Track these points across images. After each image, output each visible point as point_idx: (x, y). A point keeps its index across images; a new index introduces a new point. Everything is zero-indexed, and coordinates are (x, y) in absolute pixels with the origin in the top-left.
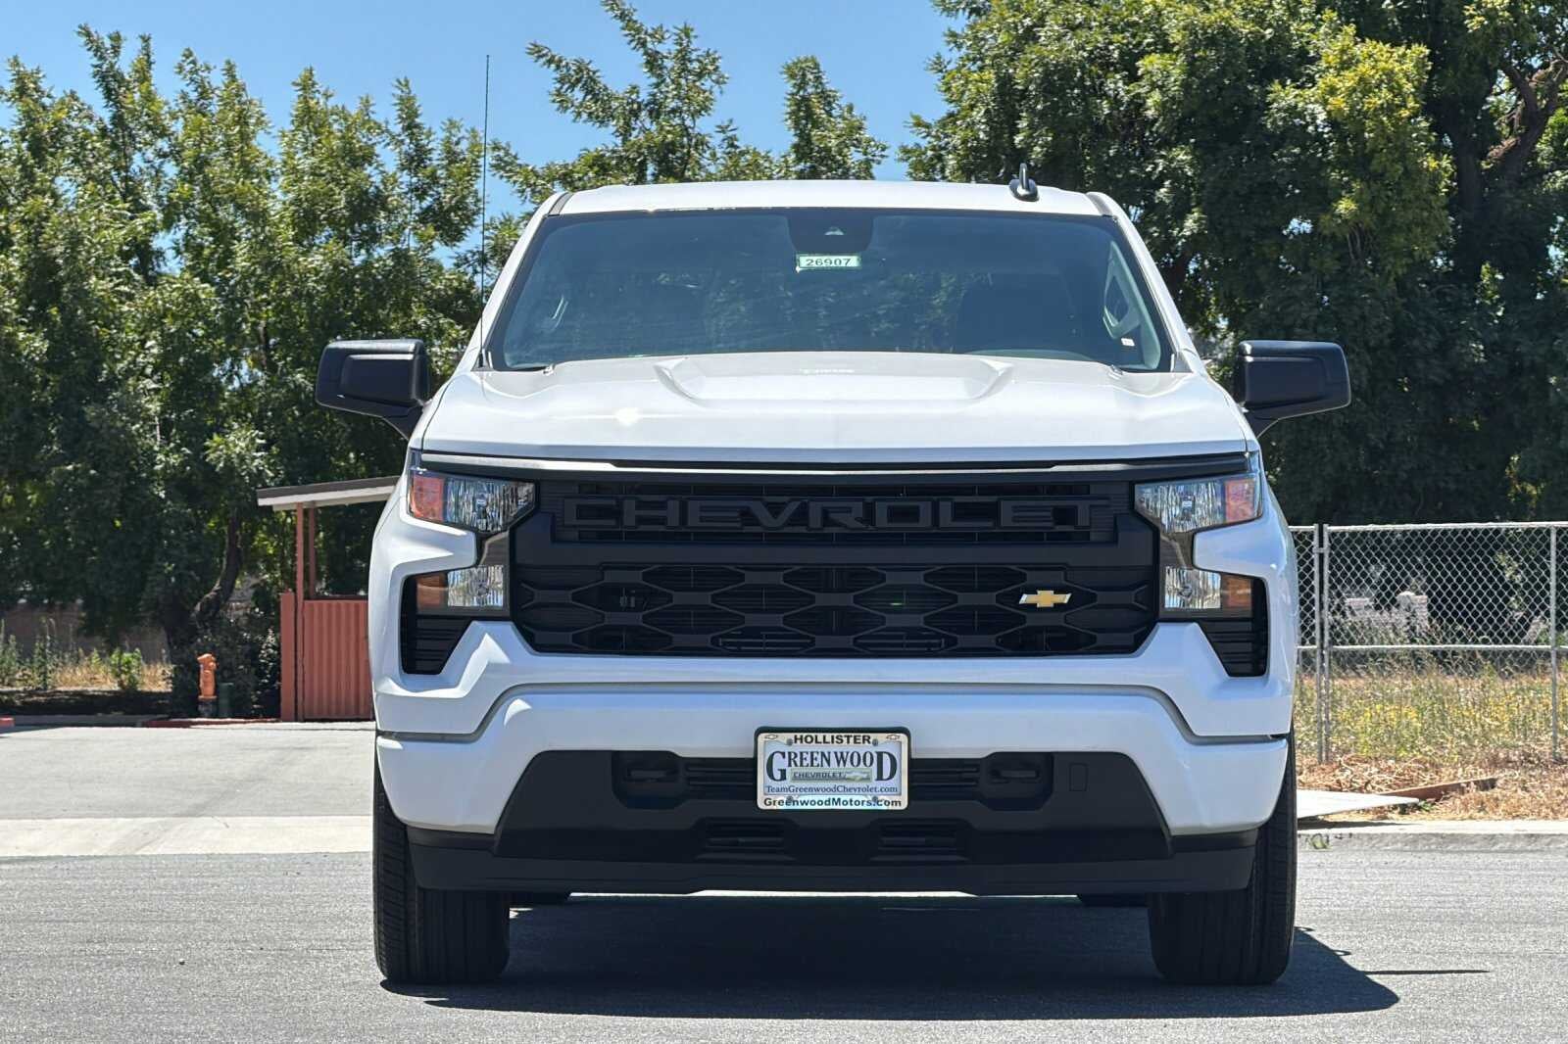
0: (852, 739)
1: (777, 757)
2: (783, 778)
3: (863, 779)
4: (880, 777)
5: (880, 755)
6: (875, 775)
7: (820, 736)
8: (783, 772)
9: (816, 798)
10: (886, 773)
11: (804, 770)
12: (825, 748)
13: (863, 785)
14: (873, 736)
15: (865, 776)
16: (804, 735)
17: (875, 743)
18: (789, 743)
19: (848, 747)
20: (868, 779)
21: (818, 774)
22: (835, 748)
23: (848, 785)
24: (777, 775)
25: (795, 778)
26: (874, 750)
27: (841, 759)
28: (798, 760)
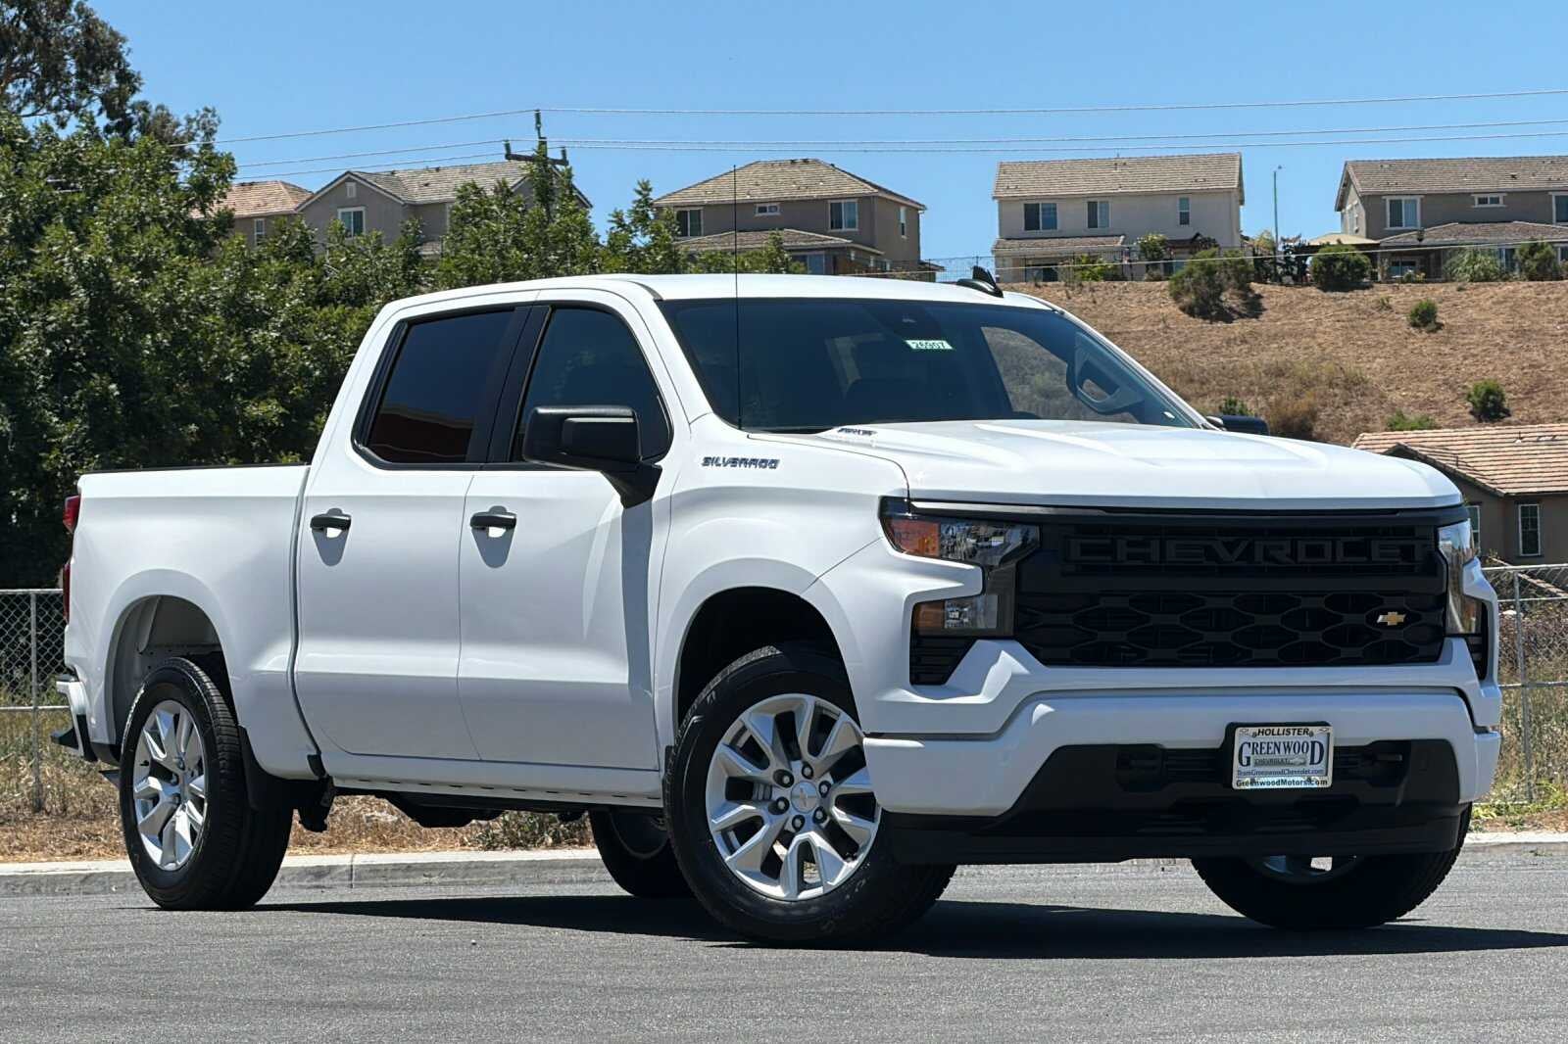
0: (1296, 732)
1: (1246, 746)
2: (1248, 764)
3: (1301, 764)
4: (1312, 763)
5: (1313, 743)
6: (1309, 761)
7: (1276, 729)
8: (1248, 758)
9: (1270, 779)
10: (1316, 760)
11: (1262, 757)
12: (1277, 739)
13: (1301, 768)
14: (1311, 728)
15: (1302, 761)
16: (1265, 728)
17: (1312, 734)
18: (1255, 735)
19: (1293, 738)
20: (1304, 764)
21: (1271, 760)
22: (1284, 738)
23: (1291, 769)
24: (1245, 761)
25: (1256, 764)
26: (1309, 740)
27: (1287, 748)
28: (1259, 749)
